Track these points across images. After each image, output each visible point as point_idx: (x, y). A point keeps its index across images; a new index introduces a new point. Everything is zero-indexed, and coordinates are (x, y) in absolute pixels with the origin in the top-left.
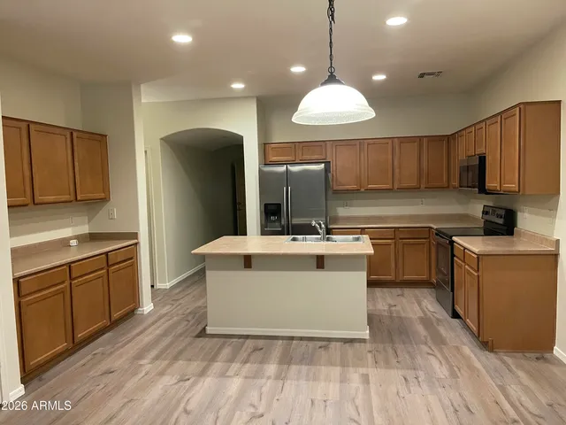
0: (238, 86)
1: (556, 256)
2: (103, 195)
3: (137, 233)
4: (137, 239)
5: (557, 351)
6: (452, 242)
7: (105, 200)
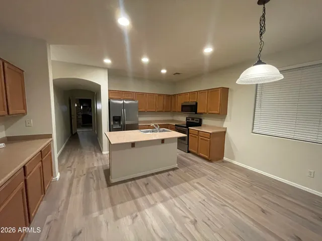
0: (107, 61)
1: (225, 132)
2: (23, 111)
3: (51, 134)
4: (51, 137)
5: (225, 158)
6: (189, 129)
7: (24, 114)
